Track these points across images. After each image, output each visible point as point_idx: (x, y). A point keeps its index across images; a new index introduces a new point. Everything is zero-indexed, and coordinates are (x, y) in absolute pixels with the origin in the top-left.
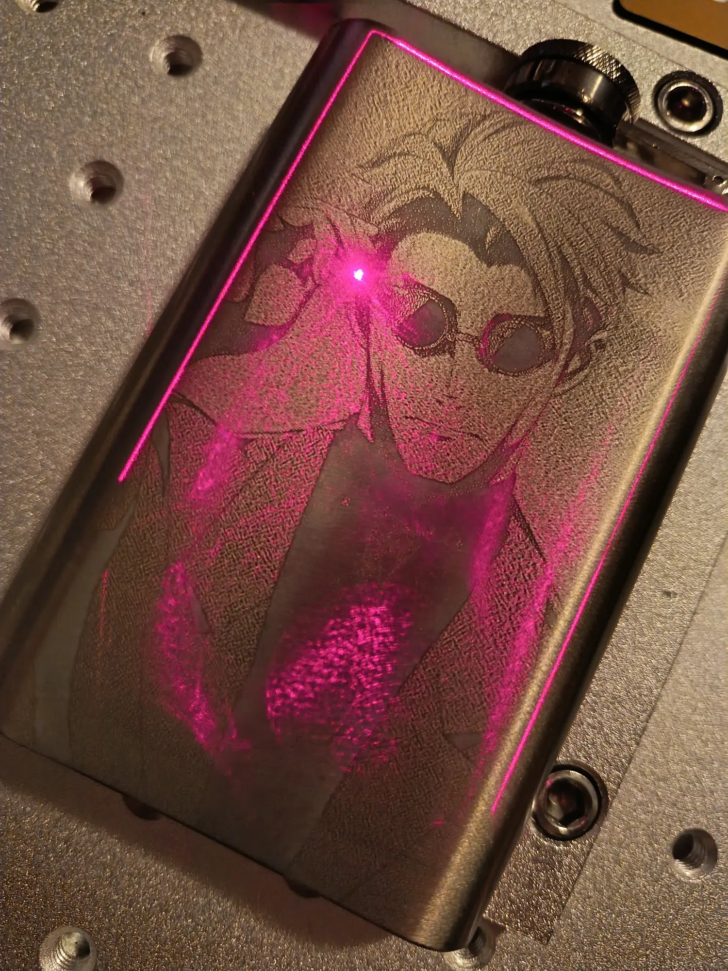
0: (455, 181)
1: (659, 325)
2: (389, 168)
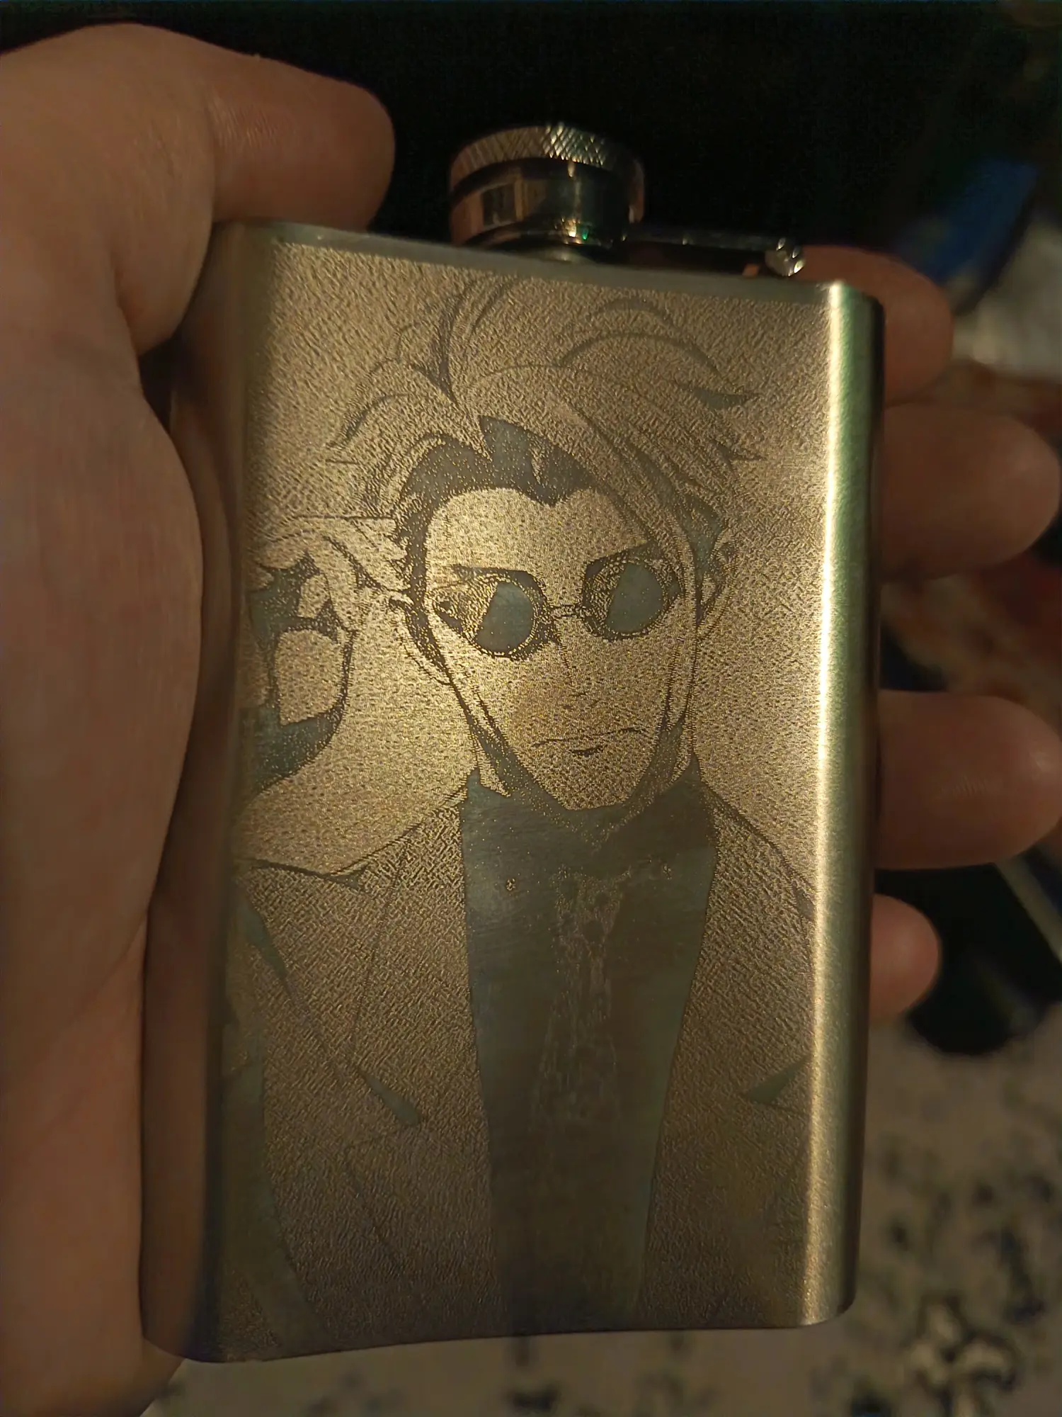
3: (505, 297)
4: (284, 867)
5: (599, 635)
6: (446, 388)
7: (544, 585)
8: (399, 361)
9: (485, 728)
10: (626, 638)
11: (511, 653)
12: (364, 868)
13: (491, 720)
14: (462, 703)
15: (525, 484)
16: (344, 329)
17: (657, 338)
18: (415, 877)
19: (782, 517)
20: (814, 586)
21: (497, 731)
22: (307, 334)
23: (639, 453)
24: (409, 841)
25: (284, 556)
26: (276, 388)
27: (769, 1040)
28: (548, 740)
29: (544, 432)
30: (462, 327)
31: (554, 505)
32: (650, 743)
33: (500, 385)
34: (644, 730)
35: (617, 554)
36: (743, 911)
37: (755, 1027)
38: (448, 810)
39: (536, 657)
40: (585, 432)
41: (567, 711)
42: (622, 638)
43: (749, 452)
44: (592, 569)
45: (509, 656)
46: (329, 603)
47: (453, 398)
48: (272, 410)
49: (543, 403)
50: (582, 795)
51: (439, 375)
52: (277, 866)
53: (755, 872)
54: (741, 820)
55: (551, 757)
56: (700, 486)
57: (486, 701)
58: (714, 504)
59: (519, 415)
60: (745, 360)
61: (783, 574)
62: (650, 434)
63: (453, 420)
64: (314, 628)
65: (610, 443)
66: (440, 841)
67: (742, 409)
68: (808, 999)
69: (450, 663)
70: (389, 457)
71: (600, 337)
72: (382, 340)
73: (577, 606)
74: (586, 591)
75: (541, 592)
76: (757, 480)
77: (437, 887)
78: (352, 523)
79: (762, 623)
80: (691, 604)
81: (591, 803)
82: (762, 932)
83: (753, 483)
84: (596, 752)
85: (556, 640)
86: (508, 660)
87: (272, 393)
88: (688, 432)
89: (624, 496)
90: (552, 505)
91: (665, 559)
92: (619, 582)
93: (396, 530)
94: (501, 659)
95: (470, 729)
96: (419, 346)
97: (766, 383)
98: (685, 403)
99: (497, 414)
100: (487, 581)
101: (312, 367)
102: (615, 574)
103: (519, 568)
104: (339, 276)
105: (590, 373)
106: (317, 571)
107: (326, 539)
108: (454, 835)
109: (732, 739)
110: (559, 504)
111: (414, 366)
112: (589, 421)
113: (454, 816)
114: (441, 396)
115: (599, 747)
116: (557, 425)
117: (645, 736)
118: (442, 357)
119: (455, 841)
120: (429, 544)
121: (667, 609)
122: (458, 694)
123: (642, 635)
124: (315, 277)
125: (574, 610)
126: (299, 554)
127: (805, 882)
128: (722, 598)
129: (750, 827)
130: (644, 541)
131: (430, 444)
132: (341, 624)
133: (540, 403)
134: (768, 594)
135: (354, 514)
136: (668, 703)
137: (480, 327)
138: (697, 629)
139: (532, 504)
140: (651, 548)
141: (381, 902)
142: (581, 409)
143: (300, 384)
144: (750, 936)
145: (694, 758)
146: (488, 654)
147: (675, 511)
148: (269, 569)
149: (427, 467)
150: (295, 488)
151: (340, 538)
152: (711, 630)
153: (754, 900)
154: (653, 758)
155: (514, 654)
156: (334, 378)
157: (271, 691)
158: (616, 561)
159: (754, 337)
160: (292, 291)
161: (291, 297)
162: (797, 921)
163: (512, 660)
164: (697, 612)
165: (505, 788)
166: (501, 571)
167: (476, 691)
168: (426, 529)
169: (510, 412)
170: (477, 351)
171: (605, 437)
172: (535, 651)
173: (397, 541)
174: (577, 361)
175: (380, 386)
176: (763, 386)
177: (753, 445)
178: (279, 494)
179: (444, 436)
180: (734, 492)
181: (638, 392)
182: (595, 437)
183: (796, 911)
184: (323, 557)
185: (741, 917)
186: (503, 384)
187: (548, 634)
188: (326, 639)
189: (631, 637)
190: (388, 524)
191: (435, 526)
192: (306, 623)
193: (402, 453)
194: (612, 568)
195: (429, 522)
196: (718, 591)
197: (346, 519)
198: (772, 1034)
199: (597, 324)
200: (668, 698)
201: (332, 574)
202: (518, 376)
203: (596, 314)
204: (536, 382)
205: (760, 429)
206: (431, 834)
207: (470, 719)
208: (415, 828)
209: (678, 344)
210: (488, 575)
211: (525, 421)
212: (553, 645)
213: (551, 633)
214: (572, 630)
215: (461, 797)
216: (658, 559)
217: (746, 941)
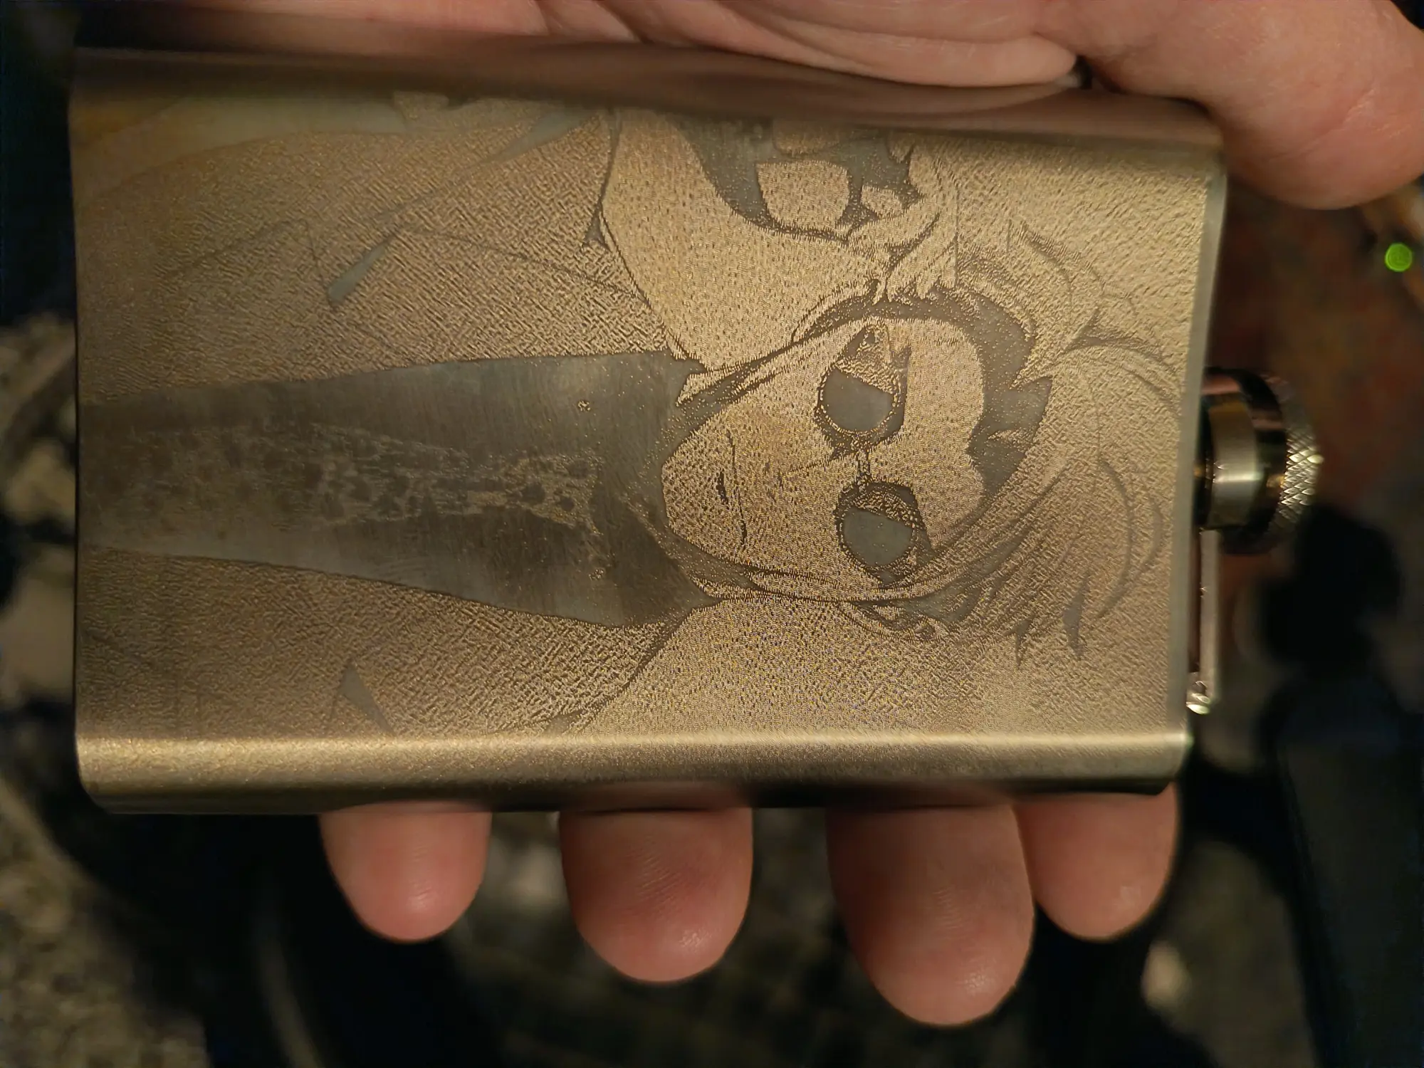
0: (1060, 359)
1: (986, 694)
2: (1039, 264)
3: (1161, 405)
4: (610, 164)
5: (840, 500)
6: (1077, 344)
7: (889, 443)
8: (1103, 296)
9: (747, 380)
10: (838, 528)
11: (822, 407)
12: (606, 246)
13: (754, 386)
14: (773, 355)
15: (988, 424)
16: (1130, 243)
17: (1129, 556)
18: (595, 301)
19: (962, 687)
20: (894, 724)
21: (743, 392)
22: (1126, 206)
23: (1019, 540)
24: (634, 296)
25: (923, 172)
26: (1077, 174)
27: (411, 689)
28: (734, 447)
29: (1038, 443)
30: (1135, 361)
31: (967, 453)
32: (732, 554)
33: (1081, 398)
34: (745, 548)
35: (921, 518)
36: (555, 655)
37: (427, 672)
38: (664, 338)
39: (818, 435)
40: (1038, 484)
41: (763, 466)
42: (837, 523)
43: (1024, 651)
44: (905, 492)
45: (819, 405)
46: (874, 216)
47: (1070, 349)
48: (1056, 169)
49: (1065, 442)
50: (677, 483)
51: (1090, 336)
52: (612, 155)
53: (597, 668)
54: (652, 652)
55: (717, 450)
56: (990, 602)
57: (775, 381)
58: (973, 617)
59: (1053, 417)
60: (1112, 646)
61: (905, 690)
62: (1038, 550)
63: (1047, 350)
64: (851, 201)
65: (1029, 510)
66: (632, 329)
67: (1065, 643)
68: (457, 731)
69: (813, 343)
70: (1014, 283)
71: (1127, 499)
72: (1122, 280)
73: (869, 477)
74: (885, 487)
75: (883, 439)
76: (997, 660)
77: (584, 325)
78: (951, 244)
79: (855, 670)
80: (874, 595)
81: (669, 492)
82: (533, 678)
83: (994, 657)
84: (722, 498)
85: (835, 456)
86: (815, 405)
87: (1072, 170)
88: (1041, 590)
89: (978, 525)
90: (970, 451)
91: (917, 567)
92: (894, 520)
93: (944, 288)
94: (816, 397)
95: (746, 364)
96: (1116, 318)
97: (1091, 668)
98: (1068, 586)
99: (1054, 395)
100: (894, 382)
101: (1096, 210)
102: (901, 516)
103: (906, 418)
104: (1179, 239)
105: (1093, 490)
106: (906, 207)
107: (938, 216)
108: (638, 345)
109: (737, 640)
110: (968, 457)
111: (1097, 311)
112: (1049, 489)
113: (657, 345)
114: (1070, 338)
115: (727, 500)
116: (1044, 456)
117: (739, 549)
118: (1105, 340)
119: (632, 345)
120: (931, 322)
121: (867, 570)
122: (781, 351)
123: (841, 545)
124: (1177, 216)
125: (865, 474)
126: (924, 188)
127: (587, 723)
128: (879, 628)
129: (645, 661)
130: (934, 544)
131: (1026, 325)
132: (855, 227)
133: (1064, 438)
134: (884, 675)
135: (961, 246)
136: (773, 572)
137: (1134, 378)
138: (848, 601)
139: (968, 430)
140: (928, 553)
141: (570, 265)
142: (1060, 480)
143: (1081, 197)
144: (528, 664)
145: (717, 601)
146: (821, 383)
147: (966, 577)
148: (908, 158)
149: (1004, 323)
150: (984, 188)
151: (937, 231)
152: (848, 616)
153: (568, 668)
154: (716, 558)
155: (821, 410)
156: (1086, 229)
157: (789, 155)
158: (914, 516)
159: (1133, 654)
160: (1164, 193)
161: (1159, 191)
162: (545, 716)
163: (815, 409)
164: (865, 601)
165: (685, 401)
166: (904, 396)
167: (785, 369)
168: (945, 319)
169: (1056, 408)
170: (1111, 376)
171: (1035, 503)
172: (824, 433)
173: (933, 289)
174: (1104, 476)
175: (1079, 277)
176: (1088, 665)
177: (1031, 656)
178: (979, 172)
179: (1034, 340)
180: (985, 637)
181: (1077, 538)
182: (1035, 494)
183: (556, 714)
184: (919, 214)
185: (549, 655)
186: (1081, 401)
187: (841, 446)
188: (840, 213)
189: (838, 534)
190: (949, 280)
191: (949, 330)
192: (856, 194)
193: (1018, 297)
194: (907, 514)
195: (953, 322)
196: (888, 623)
197: (956, 238)
198: (418, 692)
199: (1139, 497)
200: (778, 572)
201: (903, 219)
202: (1089, 416)
203: (1148, 495)
204: (1084, 435)
205: (1047, 662)
206: (639, 320)
207: (756, 364)
208: (646, 301)
209: (1124, 578)
210: (899, 385)
211: (1048, 424)
212: (831, 451)
213: (842, 449)
214: (846, 470)
215: (678, 353)
216: (917, 560)
217: (524, 660)
